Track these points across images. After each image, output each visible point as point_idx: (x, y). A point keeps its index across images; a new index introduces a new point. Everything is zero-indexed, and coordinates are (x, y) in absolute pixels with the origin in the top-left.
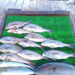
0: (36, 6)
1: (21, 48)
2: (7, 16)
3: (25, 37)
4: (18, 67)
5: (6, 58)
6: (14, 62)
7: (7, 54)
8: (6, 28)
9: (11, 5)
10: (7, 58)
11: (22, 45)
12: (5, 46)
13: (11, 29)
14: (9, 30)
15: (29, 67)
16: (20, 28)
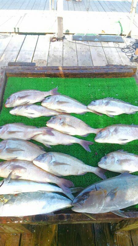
0: (61, 54)
1: (42, 149)
2: (6, 77)
3: (47, 125)
4: (37, 192)
5: (10, 174)
6: (29, 181)
7: (12, 163)
8: (8, 106)
9: (12, 51)
10: (13, 173)
11: (42, 142)
12: (7, 147)
13: (16, 107)
14: (12, 108)
15: (60, 190)
16: (36, 104)
